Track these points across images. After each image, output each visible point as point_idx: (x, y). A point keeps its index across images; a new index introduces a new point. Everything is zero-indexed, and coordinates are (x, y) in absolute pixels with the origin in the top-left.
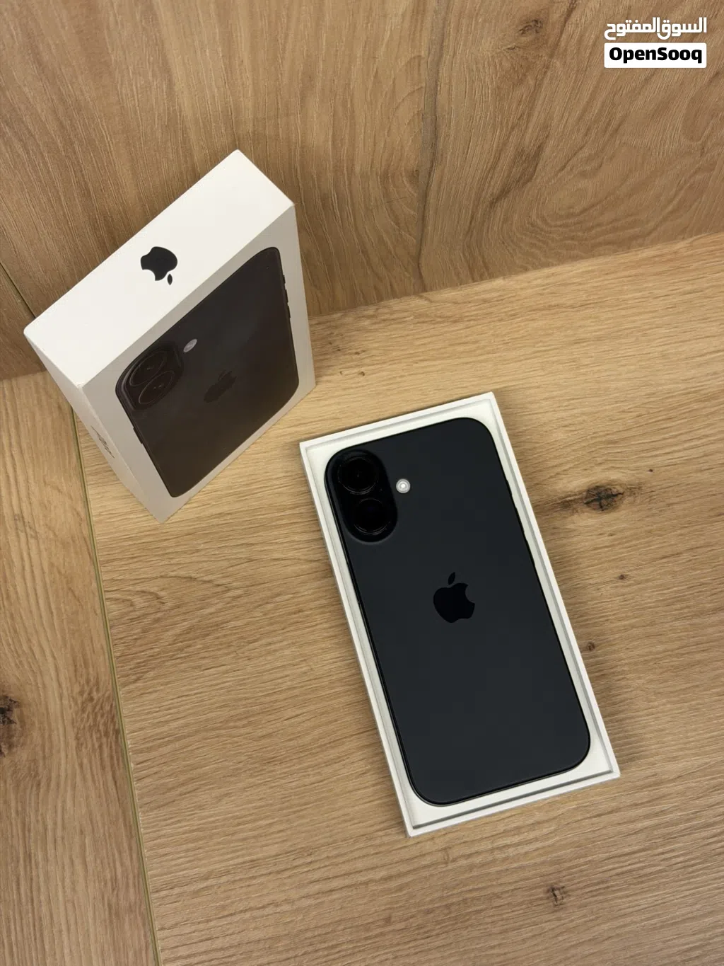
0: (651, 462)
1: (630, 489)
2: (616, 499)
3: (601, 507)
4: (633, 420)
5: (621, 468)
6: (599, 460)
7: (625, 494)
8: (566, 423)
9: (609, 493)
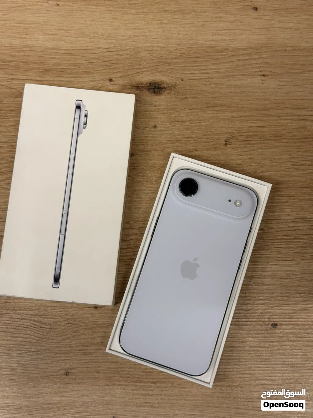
0: (183, 76)
1: (170, 87)
2: (162, 90)
3: (154, 92)
4: (180, 55)
5: (168, 76)
6: (159, 70)
7: (167, 89)
8: (149, 49)
9: (160, 86)
